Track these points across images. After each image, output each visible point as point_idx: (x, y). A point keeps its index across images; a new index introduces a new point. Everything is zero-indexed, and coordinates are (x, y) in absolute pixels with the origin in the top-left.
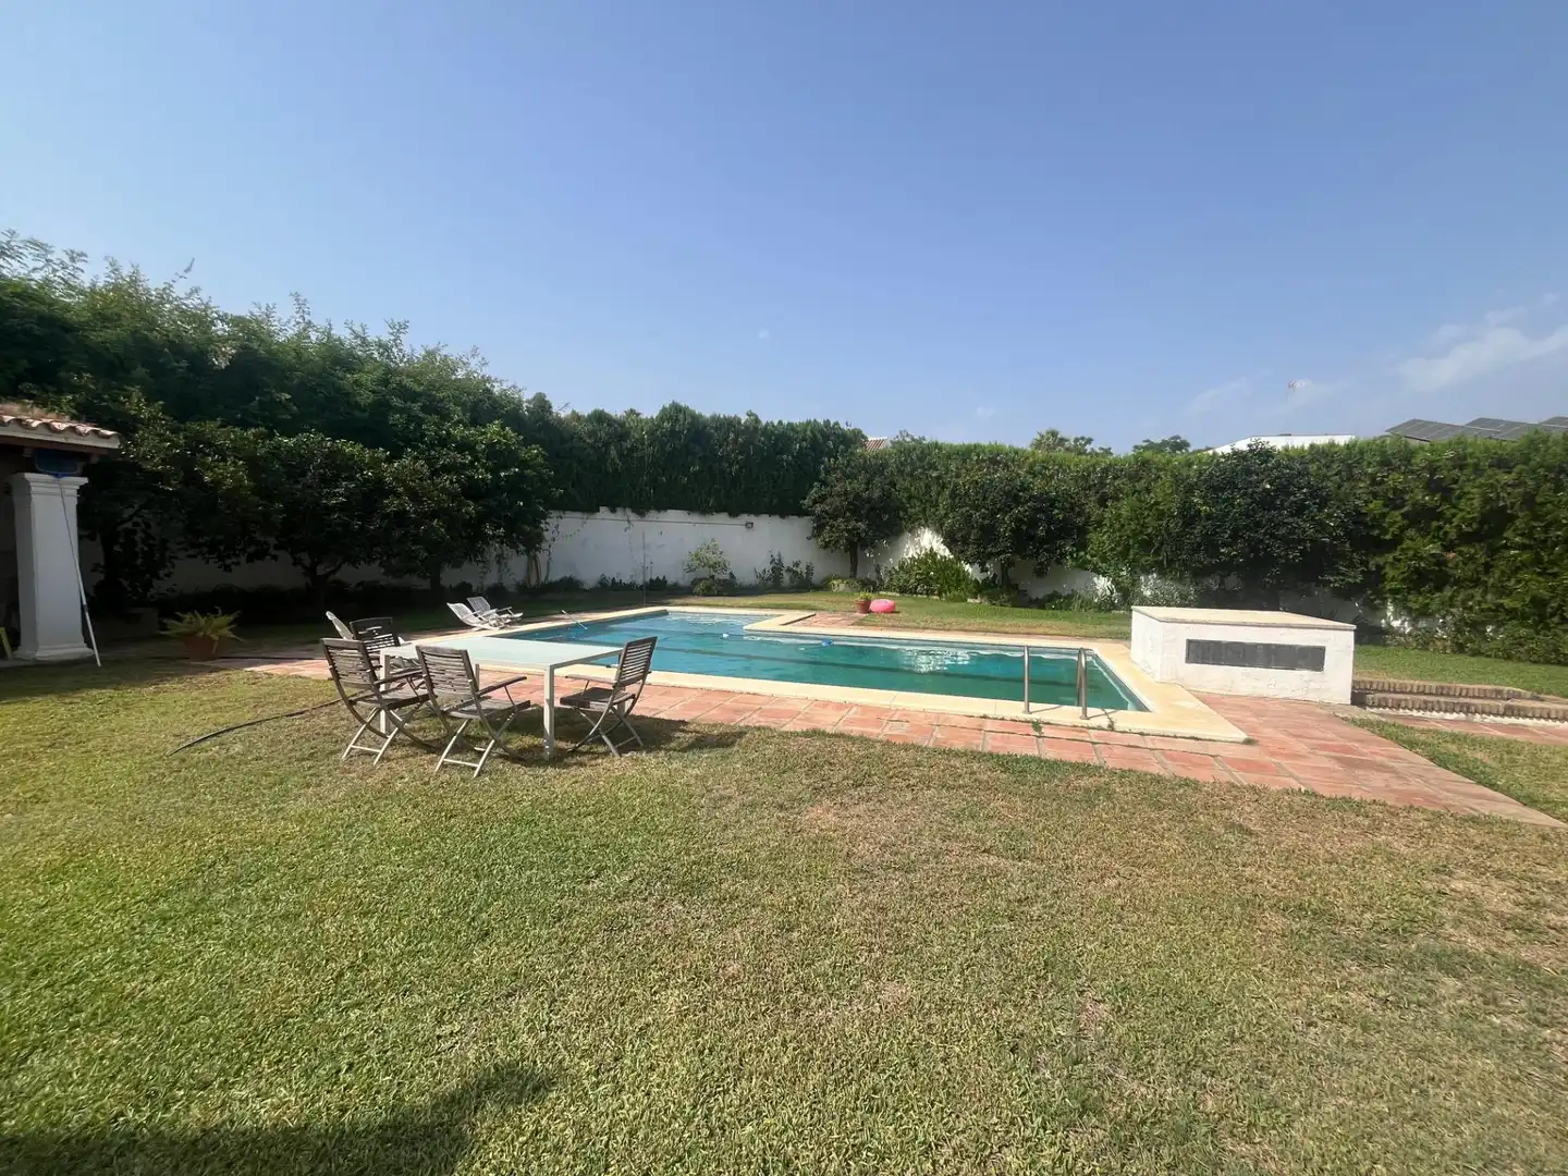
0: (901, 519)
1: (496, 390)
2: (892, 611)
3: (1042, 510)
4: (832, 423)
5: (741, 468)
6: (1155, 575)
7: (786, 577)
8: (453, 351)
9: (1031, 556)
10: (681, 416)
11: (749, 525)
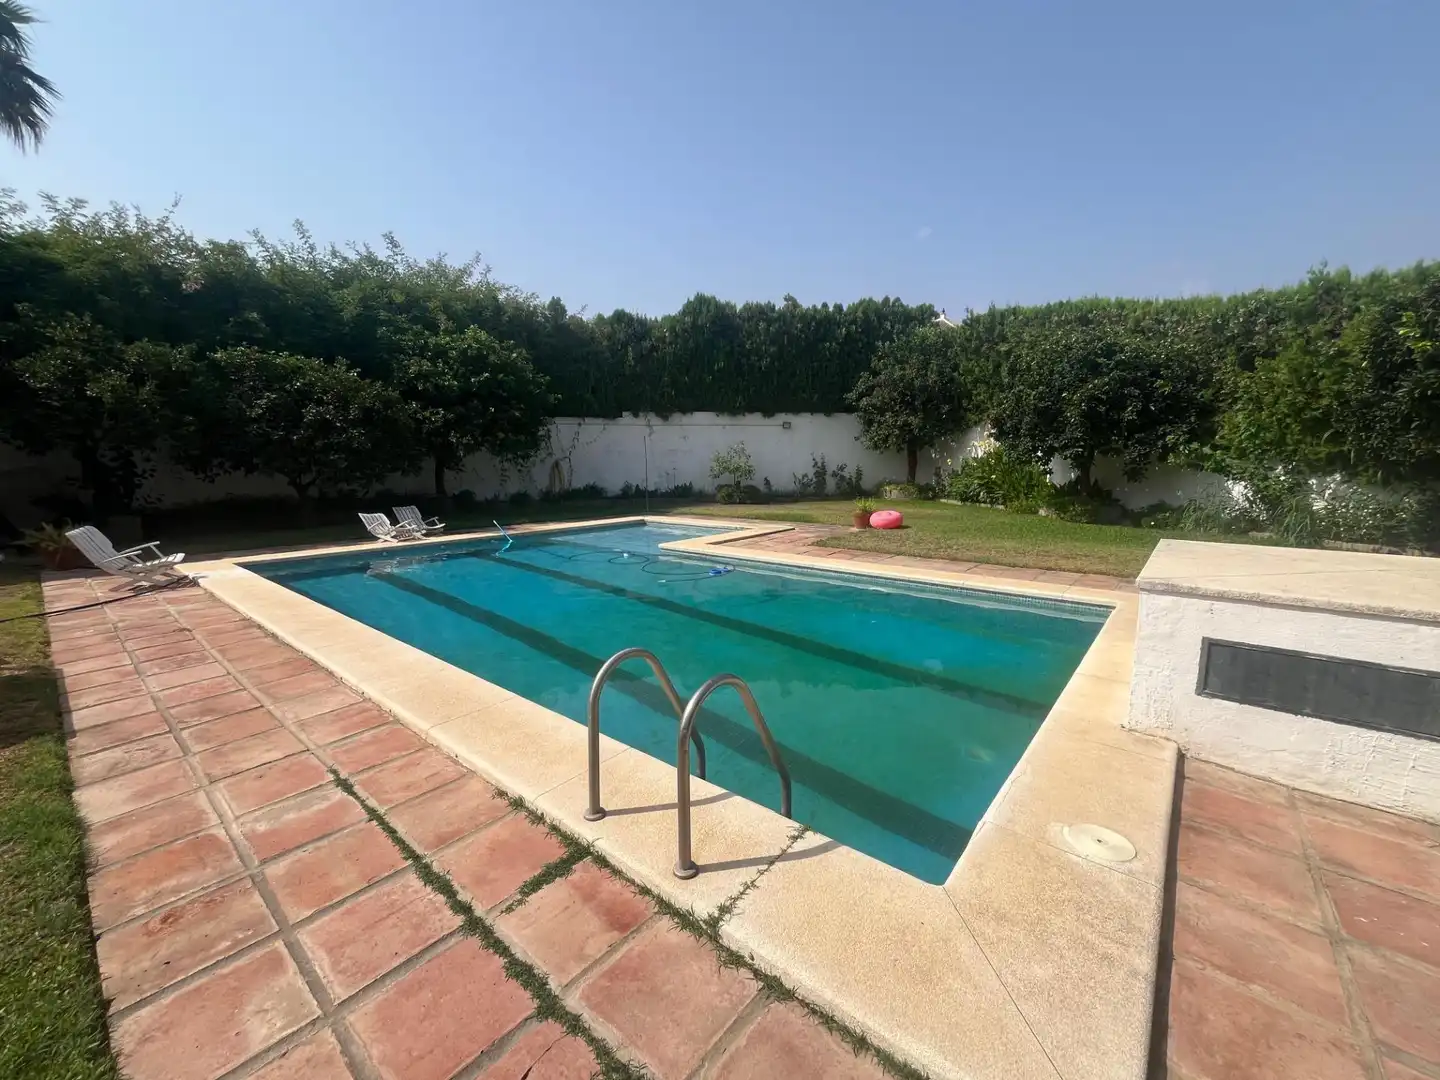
0: (966, 410)
1: (502, 297)
2: (897, 525)
3: (1135, 383)
4: (892, 300)
5: (772, 362)
6: (1338, 477)
7: (831, 484)
8: (454, 263)
9: (1118, 452)
10: (704, 309)
11: (787, 426)
